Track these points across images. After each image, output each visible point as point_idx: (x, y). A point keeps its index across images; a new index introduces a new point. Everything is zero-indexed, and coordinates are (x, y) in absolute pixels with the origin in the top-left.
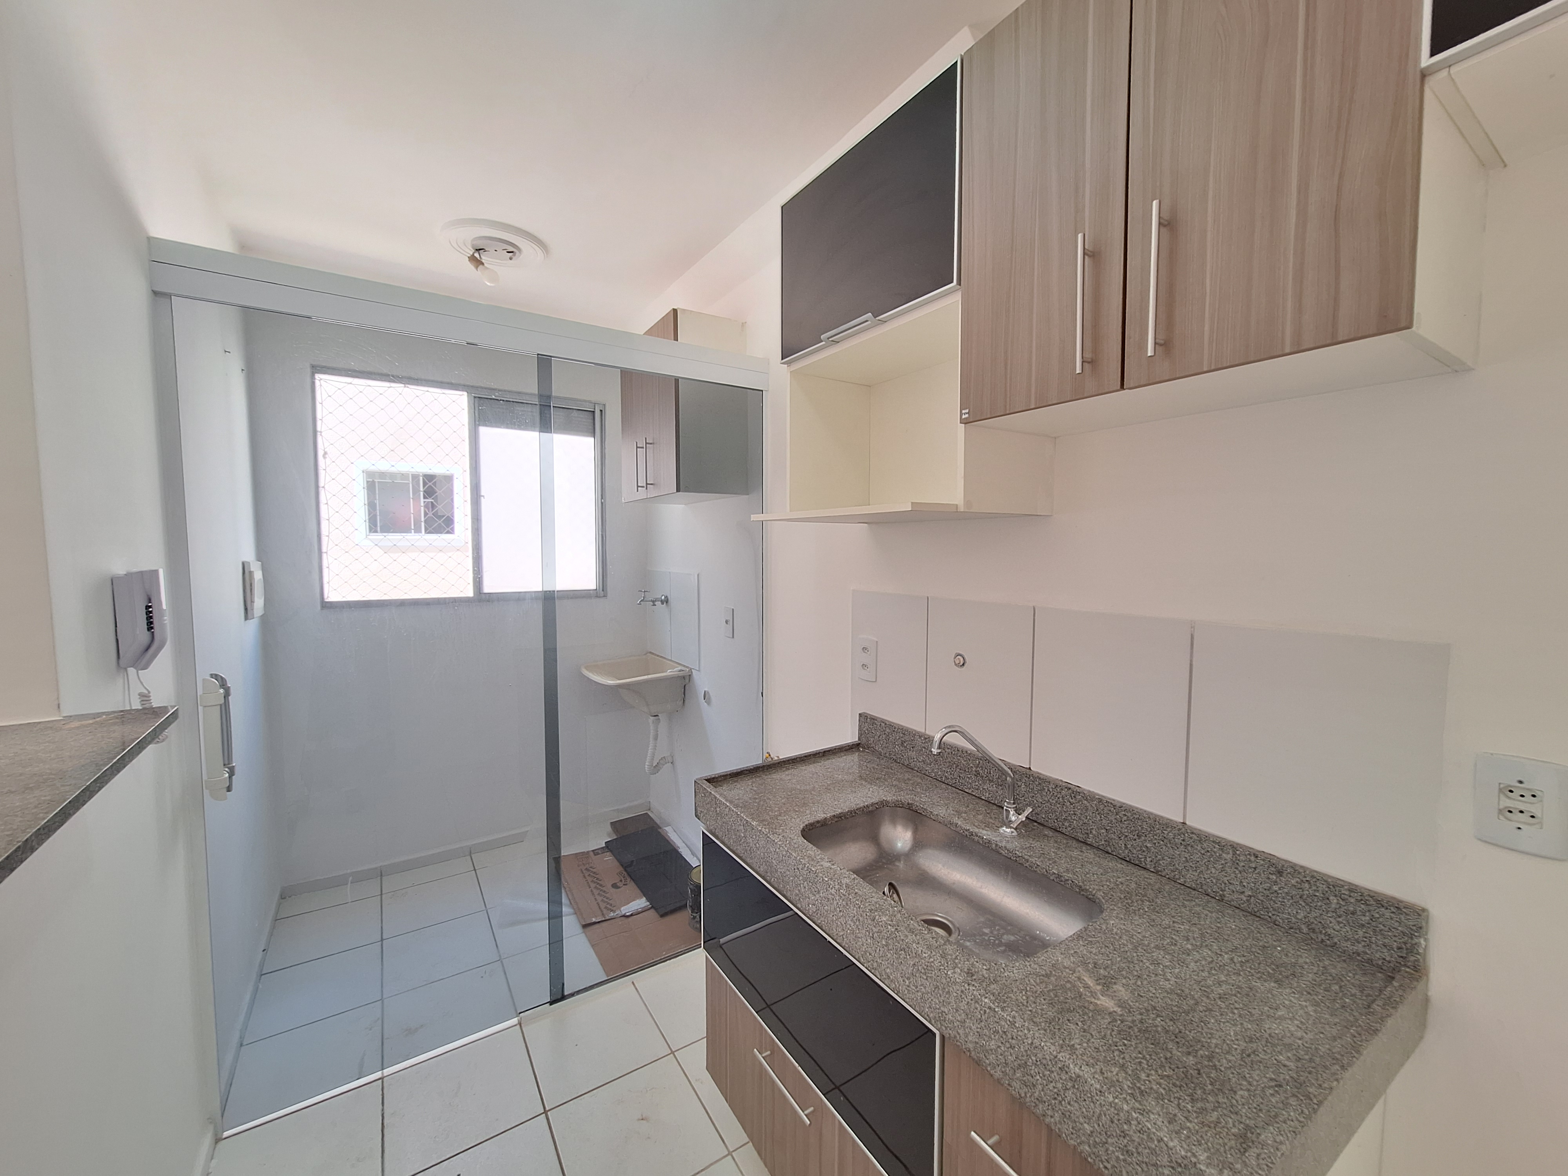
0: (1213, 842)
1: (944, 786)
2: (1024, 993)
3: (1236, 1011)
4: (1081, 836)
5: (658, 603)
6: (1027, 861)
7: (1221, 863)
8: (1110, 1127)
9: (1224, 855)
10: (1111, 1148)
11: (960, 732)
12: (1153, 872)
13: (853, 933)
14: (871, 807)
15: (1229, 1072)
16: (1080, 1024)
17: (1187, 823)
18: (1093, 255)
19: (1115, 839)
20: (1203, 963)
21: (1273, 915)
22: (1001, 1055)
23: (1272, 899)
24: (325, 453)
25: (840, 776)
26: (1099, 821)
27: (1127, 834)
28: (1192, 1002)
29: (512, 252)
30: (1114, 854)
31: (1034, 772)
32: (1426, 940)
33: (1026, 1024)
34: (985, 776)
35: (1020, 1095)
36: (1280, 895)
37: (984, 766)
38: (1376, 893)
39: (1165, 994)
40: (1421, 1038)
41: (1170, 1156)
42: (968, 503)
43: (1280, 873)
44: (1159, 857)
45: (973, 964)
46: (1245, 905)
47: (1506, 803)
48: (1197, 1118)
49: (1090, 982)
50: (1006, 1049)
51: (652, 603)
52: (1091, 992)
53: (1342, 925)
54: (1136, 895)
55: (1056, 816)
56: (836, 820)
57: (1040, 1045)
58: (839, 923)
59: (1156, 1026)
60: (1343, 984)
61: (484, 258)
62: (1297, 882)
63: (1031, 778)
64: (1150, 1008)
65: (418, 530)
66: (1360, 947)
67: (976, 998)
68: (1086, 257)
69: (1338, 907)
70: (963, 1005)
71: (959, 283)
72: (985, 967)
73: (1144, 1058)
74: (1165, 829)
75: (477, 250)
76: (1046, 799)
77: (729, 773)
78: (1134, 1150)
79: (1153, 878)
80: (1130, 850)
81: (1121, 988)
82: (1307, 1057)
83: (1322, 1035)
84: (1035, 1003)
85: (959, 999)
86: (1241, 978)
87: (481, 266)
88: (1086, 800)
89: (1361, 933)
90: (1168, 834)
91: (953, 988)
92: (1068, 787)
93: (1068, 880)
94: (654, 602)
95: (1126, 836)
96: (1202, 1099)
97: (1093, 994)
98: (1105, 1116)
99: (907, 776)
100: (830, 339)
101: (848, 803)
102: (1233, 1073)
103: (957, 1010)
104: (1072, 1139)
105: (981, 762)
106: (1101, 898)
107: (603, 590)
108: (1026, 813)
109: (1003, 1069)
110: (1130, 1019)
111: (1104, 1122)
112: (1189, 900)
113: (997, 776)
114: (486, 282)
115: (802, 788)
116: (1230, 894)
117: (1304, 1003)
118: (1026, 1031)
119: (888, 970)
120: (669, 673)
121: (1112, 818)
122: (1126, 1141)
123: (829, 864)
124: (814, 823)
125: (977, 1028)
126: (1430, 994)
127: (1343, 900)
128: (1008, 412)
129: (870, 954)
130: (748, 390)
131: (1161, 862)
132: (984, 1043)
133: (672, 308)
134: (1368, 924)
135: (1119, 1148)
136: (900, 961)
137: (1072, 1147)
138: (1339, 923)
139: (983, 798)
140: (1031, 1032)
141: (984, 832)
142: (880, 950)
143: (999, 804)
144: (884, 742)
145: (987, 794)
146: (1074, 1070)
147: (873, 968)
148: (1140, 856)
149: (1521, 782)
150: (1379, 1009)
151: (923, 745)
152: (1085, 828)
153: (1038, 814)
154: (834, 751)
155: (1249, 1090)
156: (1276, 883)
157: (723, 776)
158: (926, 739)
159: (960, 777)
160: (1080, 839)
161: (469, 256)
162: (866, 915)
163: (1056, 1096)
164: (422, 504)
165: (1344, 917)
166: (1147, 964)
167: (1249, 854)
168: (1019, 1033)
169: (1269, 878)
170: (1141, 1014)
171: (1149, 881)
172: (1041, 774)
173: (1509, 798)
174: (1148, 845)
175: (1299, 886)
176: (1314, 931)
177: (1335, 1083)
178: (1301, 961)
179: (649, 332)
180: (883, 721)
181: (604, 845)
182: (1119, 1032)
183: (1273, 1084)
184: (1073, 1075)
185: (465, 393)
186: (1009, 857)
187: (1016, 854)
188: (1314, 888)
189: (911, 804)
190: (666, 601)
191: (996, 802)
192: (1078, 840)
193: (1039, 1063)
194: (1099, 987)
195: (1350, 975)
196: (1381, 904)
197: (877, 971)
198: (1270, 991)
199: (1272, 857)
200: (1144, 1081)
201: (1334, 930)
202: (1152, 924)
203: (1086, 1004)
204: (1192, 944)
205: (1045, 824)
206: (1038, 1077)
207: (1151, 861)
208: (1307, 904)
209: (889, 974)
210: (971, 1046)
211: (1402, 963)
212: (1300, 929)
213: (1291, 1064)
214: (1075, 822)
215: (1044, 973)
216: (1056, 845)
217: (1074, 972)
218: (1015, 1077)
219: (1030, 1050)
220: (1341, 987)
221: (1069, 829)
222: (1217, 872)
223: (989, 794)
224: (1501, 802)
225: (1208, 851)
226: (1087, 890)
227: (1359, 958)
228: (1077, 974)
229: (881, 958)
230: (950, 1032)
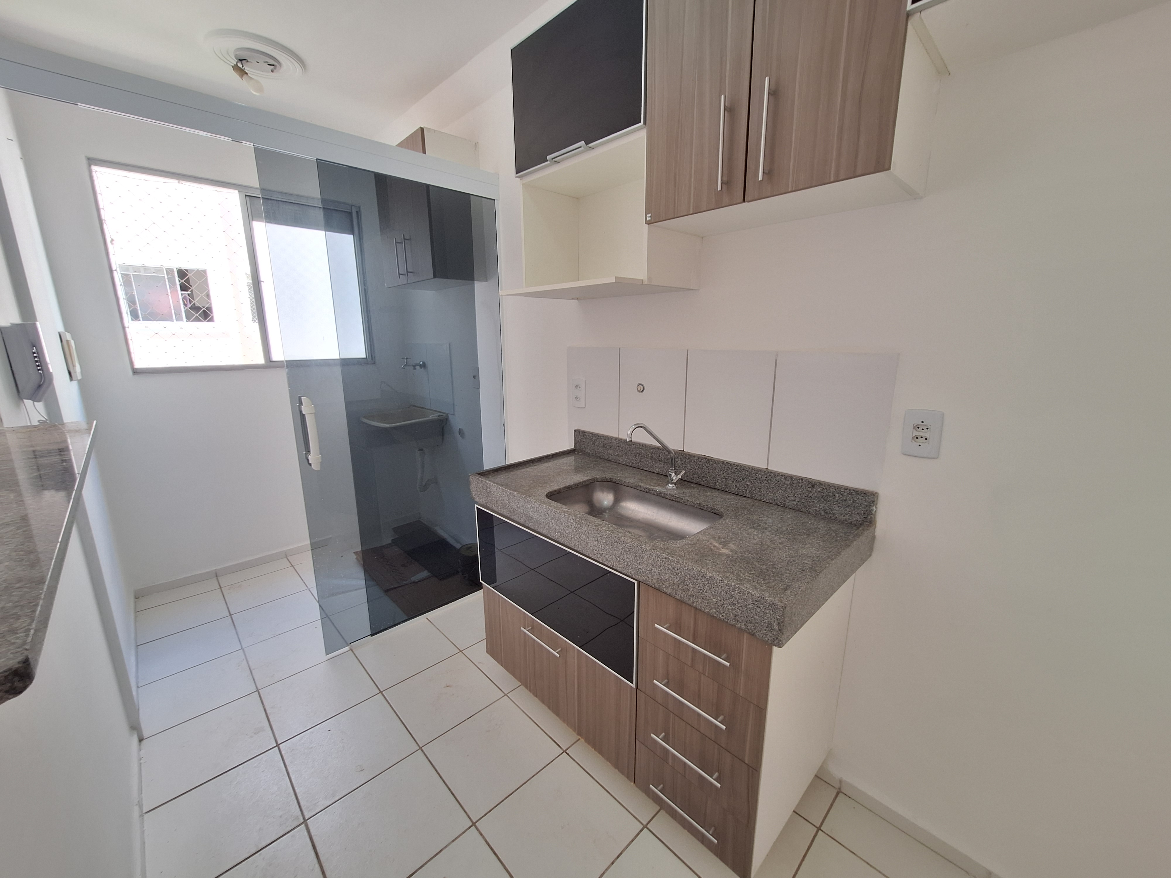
0: (782, 476)
1: (631, 468)
2: (683, 552)
3: (787, 548)
4: (712, 485)
5: (418, 368)
6: (682, 499)
7: (784, 486)
8: (725, 596)
9: (786, 482)
10: (725, 606)
11: (643, 427)
12: (750, 498)
13: (585, 542)
14: (587, 482)
15: (781, 569)
16: (711, 560)
17: (769, 468)
18: (730, 110)
19: (730, 483)
20: (773, 532)
21: (809, 509)
22: (671, 580)
23: (808, 501)
24: (112, 240)
25: (565, 468)
26: (722, 474)
27: (737, 479)
28: (766, 547)
29: (273, 65)
30: (730, 491)
31: (686, 452)
32: (876, 507)
33: (685, 561)
34: (656, 458)
35: (681, 597)
36: (812, 498)
37: (656, 453)
38: (856, 489)
39: (754, 545)
40: (870, 555)
41: (752, 599)
42: (649, 278)
43: (813, 486)
44: (753, 489)
45: (655, 544)
46: (795, 506)
47: (916, 433)
48: (765, 585)
49: (717, 545)
50: (674, 576)
51: (412, 367)
52: (717, 548)
53: (840, 507)
54: (741, 508)
55: (698, 476)
56: (566, 489)
57: (692, 568)
58: (576, 538)
59: (749, 557)
60: (837, 533)
61: (247, 69)
62: (821, 490)
63: (684, 455)
64: (746, 551)
65: (179, 319)
66: (847, 517)
67: (658, 555)
68: (726, 112)
69: (839, 499)
70: (651, 561)
71: (645, 123)
72: (661, 544)
73: (742, 568)
74: (757, 472)
75: (240, 60)
76: (693, 467)
77: (492, 469)
78: (736, 602)
79: (750, 500)
80: (738, 488)
81: (732, 545)
82: (817, 560)
83: (825, 552)
84: (688, 555)
85: (649, 558)
86: (790, 536)
87: (245, 76)
88: (716, 463)
89: (848, 510)
90: (758, 475)
91: (645, 554)
92: (705, 458)
93: (705, 505)
94: (414, 366)
95: (736, 480)
96: (768, 579)
97: (718, 549)
98: (723, 591)
99: (607, 465)
100: (553, 160)
101: (572, 480)
102: (783, 569)
103: (647, 565)
104: (707, 609)
105: (654, 450)
106: (722, 511)
107: (372, 359)
108: (682, 474)
109: (672, 587)
110: (736, 556)
111: (722, 595)
112: (767, 508)
113: (664, 458)
114: (252, 91)
115: (542, 475)
116: (788, 502)
117: (819, 541)
118: (685, 564)
119: (607, 556)
120: (431, 417)
121: (729, 472)
122: (732, 600)
123: (566, 509)
124: (553, 492)
125: (659, 571)
126: (876, 534)
127: (841, 494)
128: (676, 216)
129: (596, 550)
130: (483, 198)
131: (754, 492)
132: (662, 577)
133: (419, 127)
134: (852, 504)
135: (729, 604)
136: (614, 548)
137: (707, 613)
138: (839, 506)
139: (655, 472)
140: (687, 564)
141: (657, 488)
142: (602, 546)
143: (665, 474)
144: (591, 446)
145: (658, 469)
146: (709, 574)
147: (598, 558)
148: (743, 490)
149: (923, 422)
150: (851, 538)
151: (618, 445)
152: (714, 480)
153: (688, 476)
154: (559, 454)
155: (789, 574)
156: (811, 492)
157: (488, 471)
158: (619, 440)
159: (641, 461)
160: (711, 486)
161: (233, 65)
162: (593, 529)
163: (699, 591)
164: (180, 297)
165: (841, 504)
166: (745, 535)
167: (799, 479)
168: (681, 566)
169: (807, 490)
170: (741, 553)
171: (748, 502)
172: (690, 453)
173: (917, 431)
174: (748, 483)
175: (822, 491)
176: (827, 513)
177: (828, 565)
178: (819, 526)
179: (400, 145)
180: (591, 433)
181: (391, 542)
182: (731, 561)
183: (801, 570)
184: (708, 578)
185: (237, 192)
186: (672, 499)
187: (675, 496)
188: (828, 491)
189: (612, 478)
190: (424, 366)
191: (663, 473)
192: (710, 487)
193: (691, 577)
194: (721, 546)
195: (841, 529)
196: (858, 493)
197: (600, 559)
198: (803, 539)
199: (809, 479)
200: (742, 576)
201: (836, 510)
202: (749, 519)
203: (715, 553)
204: (768, 525)
205: (692, 481)
206: (691, 585)
207: (749, 492)
208: (825, 500)
209: (607, 558)
210: (655, 581)
211: (865, 520)
212: (820, 514)
213: (810, 563)
214: (709, 477)
215: (693, 543)
216: (698, 491)
217: (708, 541)
218: (679, 589)
219: (687, 573)
220: (836, 534)
221: (705, 482)
222: (783, 492)
223: (659, 469)
224: (914, 433)
225: (779, 481)
226: (715, 509)
227: (846, 522)
228: (710, 542)
229: (603, 551)
230: (644, 578)
